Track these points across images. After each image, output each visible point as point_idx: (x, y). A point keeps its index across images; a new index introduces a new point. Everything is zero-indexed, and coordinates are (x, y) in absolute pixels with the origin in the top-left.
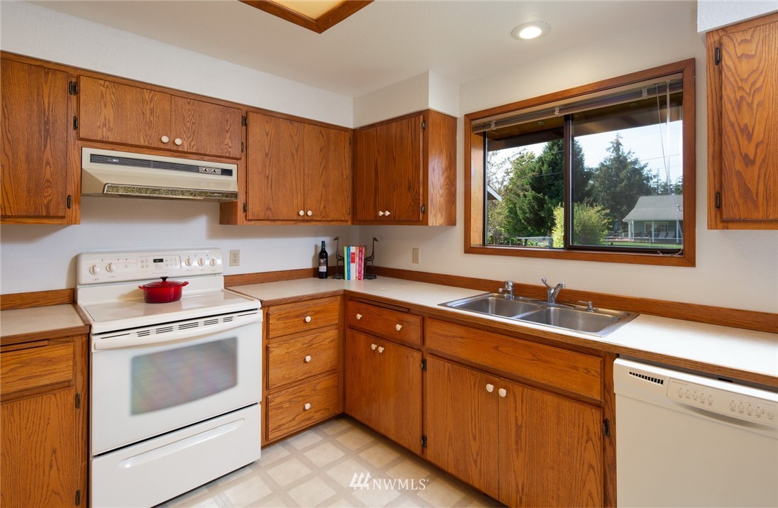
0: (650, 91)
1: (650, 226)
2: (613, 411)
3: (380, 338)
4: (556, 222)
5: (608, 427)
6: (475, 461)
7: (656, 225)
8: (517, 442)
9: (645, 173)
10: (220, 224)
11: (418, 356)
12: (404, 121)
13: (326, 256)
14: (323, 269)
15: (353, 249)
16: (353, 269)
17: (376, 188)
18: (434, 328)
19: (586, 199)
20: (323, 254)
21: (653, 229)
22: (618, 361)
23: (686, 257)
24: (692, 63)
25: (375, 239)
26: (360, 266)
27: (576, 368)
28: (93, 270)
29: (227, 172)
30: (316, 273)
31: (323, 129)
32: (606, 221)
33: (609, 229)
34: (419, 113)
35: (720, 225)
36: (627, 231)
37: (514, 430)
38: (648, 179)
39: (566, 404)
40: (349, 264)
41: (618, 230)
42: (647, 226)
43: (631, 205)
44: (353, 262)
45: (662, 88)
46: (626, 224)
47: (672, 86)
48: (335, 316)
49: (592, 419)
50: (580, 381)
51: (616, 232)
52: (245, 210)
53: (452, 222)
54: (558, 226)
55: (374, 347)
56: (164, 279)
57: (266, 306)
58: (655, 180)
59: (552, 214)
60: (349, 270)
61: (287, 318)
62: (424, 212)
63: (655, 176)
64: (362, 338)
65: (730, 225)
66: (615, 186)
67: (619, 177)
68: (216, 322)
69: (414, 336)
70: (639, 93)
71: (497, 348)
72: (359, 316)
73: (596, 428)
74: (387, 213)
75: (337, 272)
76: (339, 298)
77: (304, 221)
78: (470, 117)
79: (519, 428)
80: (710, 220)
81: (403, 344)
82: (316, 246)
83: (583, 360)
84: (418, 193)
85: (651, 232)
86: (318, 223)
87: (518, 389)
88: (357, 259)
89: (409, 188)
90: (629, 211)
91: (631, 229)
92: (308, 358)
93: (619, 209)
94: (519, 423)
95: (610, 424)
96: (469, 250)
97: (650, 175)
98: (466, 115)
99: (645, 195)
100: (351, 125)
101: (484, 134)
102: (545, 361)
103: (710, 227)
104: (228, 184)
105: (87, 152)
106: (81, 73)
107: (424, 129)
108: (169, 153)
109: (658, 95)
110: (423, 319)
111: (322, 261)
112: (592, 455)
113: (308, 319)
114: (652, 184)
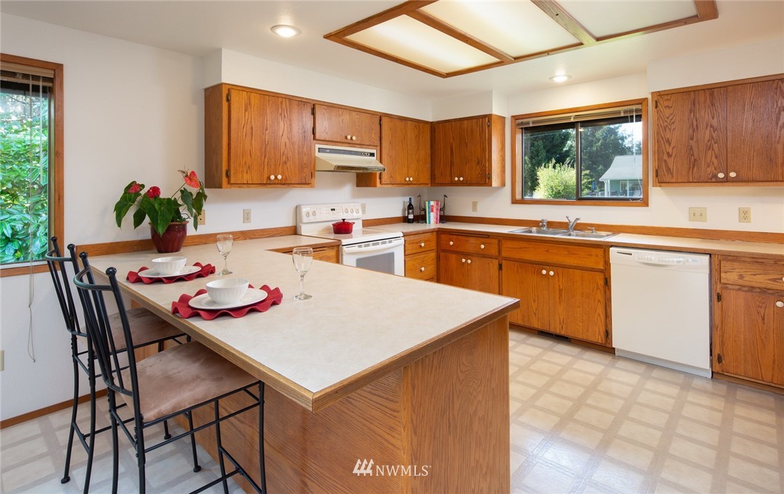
0: (625, 112)
1: (625, 185)
2: (610, 273)
3: (467, 255)
4: (539, 181)
5: (607, 282)
6: (535, 314)
7: (631, 185)
8: (560, 298)
9: (620, 133)
10: (357, 186)
11: (496, 262)
12: (474, 120)
13: (413, 208)
14: (411, 217)
15: (432, 203)
16: (432, 217)
17: (452, 163)
18: (507, 245)
19: (568, 160)
20: (410, 207)
21: (628, 188)
22: (611, 249)
23: (645, 202)
24: (646, 99)
25: (445, 196)
26: (437, 214)
27: (591, 255)
28: (308, 214)
29: (372, 155)
30: (405, 220)
31: (416, 124)
32: (585, 181)
33: (589, 188)
34: (485, 116)
35: (658, 184)
36: (604, 190)
37: (558, 292)
38: (623, 139)
39: (586, 273)
40: (429, 213)
41: (595, 189)
42: (622, 185)
43: (607, 165)
44: (432, 211)
45: (631, 111)
46: (602, 184)
47: (636, 111)
48: (433, 245)
49: (600, 279)
50: (594, 261)
51: (593, 191)
52: (380, 178)
53: (503, 185)
54: (541, 185)
55: (464, 260)
56: (344, 220)
57: (405, 235)
58: (629, 139)
59: (536, 175)
60: (429, 217)
61: (413, 243)
62: (489, 178)
63: (629, 136)
64: (453, 258)
65: (663, 184)
66: (592, 146)
67: (595, 136)
68: (378, 244)
69: (494, 251)
70: (619, 112)
71: (548, 251)
72: (451, 243)
73: (601, 282)
74: (461, 179)
75: (421, 218)
76: (435, 233)
77: (408, 184)
78: (515, 118)
79: (560, 290)
80: (653, 182)
81: (484, 256)
82: (404, 202)
83: (594, 251)
84: (485, 166)
85: (626, 191)
86: (415, 186)
87: (560, 270)
88: (435, 209)
89: (478, 163)
90: (605, 171)
91: (607, 188)
92: (423, 269)
93: (596, 168)
94: (561, 288)
95: (608, 280)
96: (514, 202)
97: (624, 135)
98: (512, 116)
99: (621, 155)
100: (430, 119)
101: (522, 128)
102: (576, 254)
103: (653, 186)
104: (371, 162)
105: (317, 146)
106: (317, 103)
107: (489, 126)
108: (348, 145)
109: (629, 115)
110: (499, 241)
111: (411, 211)
112: (600, 296)
113: (423, 245)
114: (627, 143)
